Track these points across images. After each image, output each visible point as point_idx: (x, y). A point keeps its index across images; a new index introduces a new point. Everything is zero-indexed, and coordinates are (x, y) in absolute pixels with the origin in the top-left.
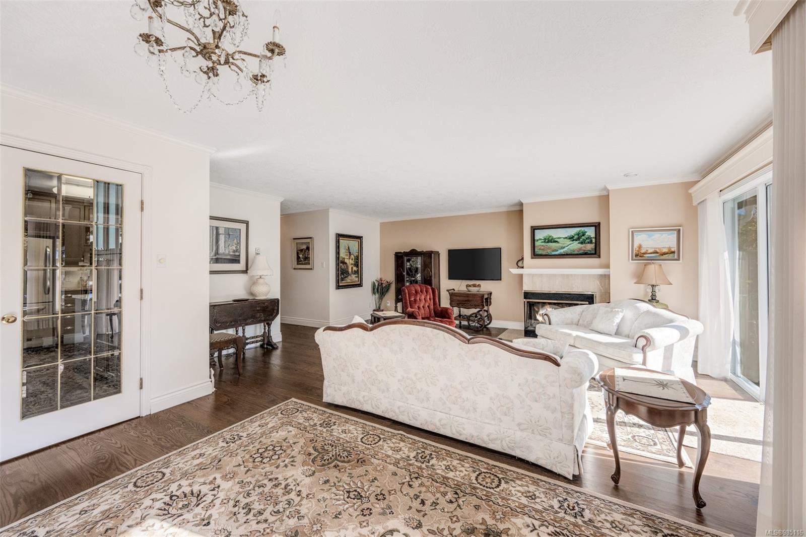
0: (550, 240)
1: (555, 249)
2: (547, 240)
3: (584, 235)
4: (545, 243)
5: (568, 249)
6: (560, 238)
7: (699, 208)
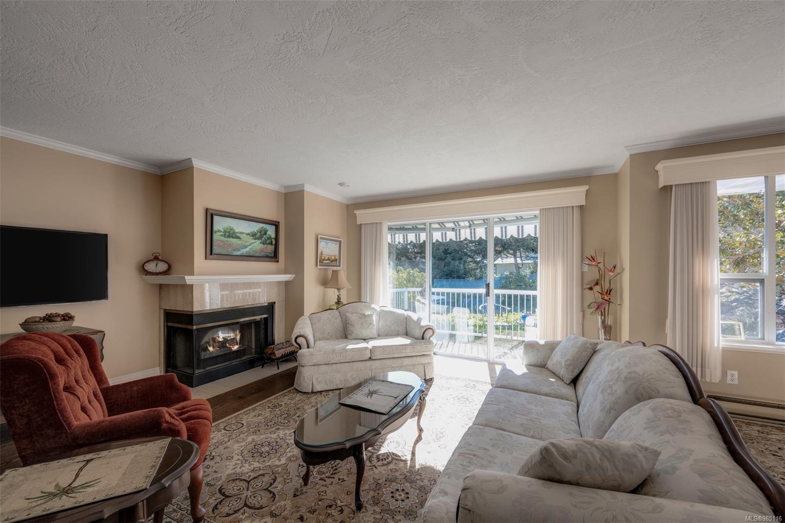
1: (237, 247)
3: (265, 234)
4: (225, 237)
5: (251, 249)
6: (242, 233)
7: (363, 227)
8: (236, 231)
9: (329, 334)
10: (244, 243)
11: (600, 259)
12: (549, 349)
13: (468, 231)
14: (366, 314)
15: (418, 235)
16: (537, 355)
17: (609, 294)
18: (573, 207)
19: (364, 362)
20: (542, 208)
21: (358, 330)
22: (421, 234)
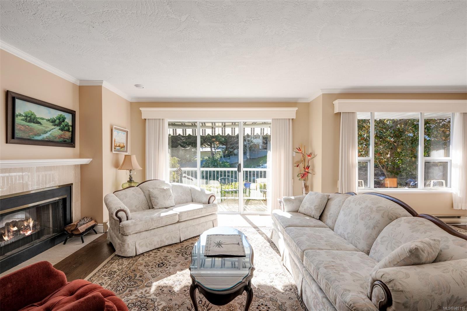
0: (31, 119)
1: (38, 132)
2: (28, 118)
3: (63, 121)
4: (26, 121)
5: (50, 134)
6: (43, 119)
7: (147, 122)
8: (37, 116)
9: (136, 206)
10: (44, 128)
11: (303, 150)
12: (299, 201)
13: (220, 129)
14: (165, 188)
15: (184, 130)
16: (293, 205)
17: (308, 168)
18: (289, 119)
19: (174, 225)
20: (273, 118)
21: (161, 201)
22: (187, 130)
